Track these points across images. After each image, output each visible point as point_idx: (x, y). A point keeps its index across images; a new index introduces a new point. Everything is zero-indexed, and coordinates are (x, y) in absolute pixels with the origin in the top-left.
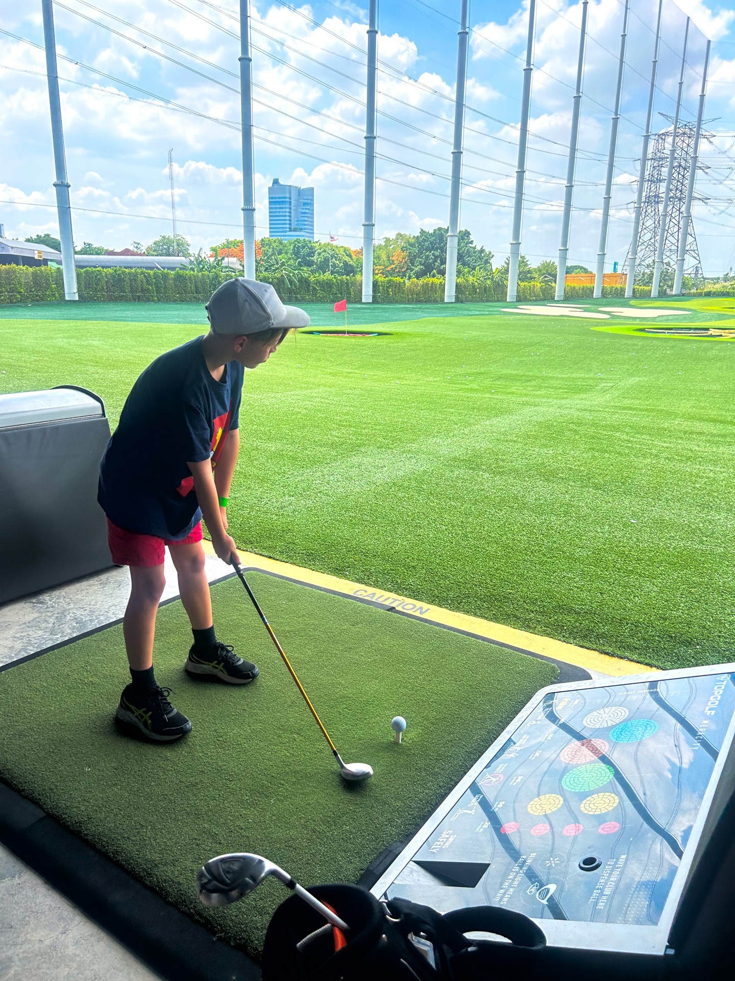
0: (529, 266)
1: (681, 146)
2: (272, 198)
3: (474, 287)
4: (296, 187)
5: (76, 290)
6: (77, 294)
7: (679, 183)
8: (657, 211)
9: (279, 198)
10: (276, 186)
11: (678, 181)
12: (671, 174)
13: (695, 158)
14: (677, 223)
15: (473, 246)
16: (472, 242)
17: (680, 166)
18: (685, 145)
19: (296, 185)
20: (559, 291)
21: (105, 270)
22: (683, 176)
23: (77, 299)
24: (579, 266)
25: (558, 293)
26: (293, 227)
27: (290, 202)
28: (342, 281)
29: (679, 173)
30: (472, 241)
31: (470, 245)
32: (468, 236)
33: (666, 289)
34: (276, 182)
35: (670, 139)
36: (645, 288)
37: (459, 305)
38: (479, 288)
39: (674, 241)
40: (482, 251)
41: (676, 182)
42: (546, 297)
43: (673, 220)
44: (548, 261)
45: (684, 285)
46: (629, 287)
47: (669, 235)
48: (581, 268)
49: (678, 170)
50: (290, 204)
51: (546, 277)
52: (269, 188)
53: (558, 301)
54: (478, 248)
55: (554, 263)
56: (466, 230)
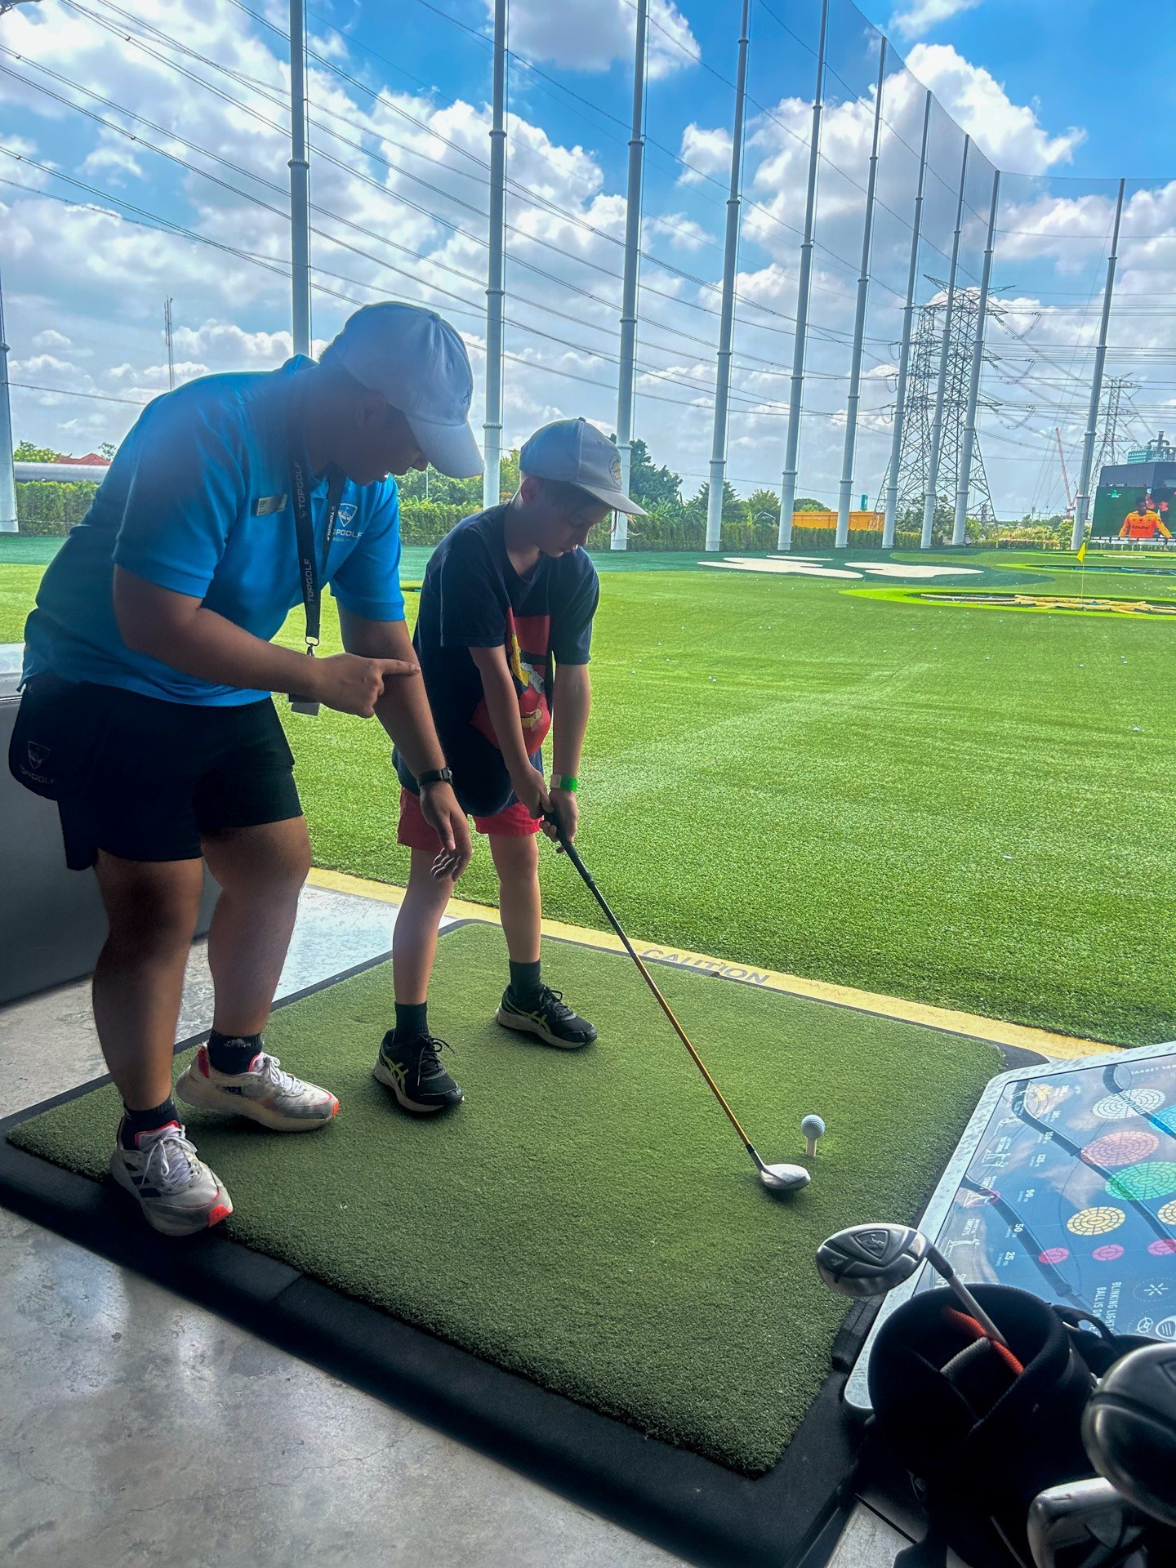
0: (737, 498)
1: (958, 326)
3: (654, 527)
5: (14, 517)
6: (16, 523)
7: (956, 381)
8: (925, 419)
11: (954, 377)
12: (944, 365)
13: (979, 344)
14: (954, 439)
15: (651, 464)
16: (648, 460)
17: (957, 354)
18: (963, 324)
20: (785, 535)
21: (63, 486)
22: (962, 369)
23: (17, 531)
24: (809, 500)
25: (783, 539)
28: (450, 513)
29: (956, 366)
30: (649, 458)
31: (647, 464)
32: (643, 450)
33: (942, 537)
35: (943, 316)
36: (912, 534)
37: (630, 555)
38: (663, 530)
39: (951, 466)
40: (664, 473)
41: (951, 377)
42: (763, 545)
43: (949, 434)
44: (765, 491)
45: (969, 531)
46: (889, 532)
47: (943, 456)
48: (814, 503)
49: (954, 361)
51: (762, 515)
53: (783, 552)
54: (659, 468)
55: (773, 494)
56: (639, 441)
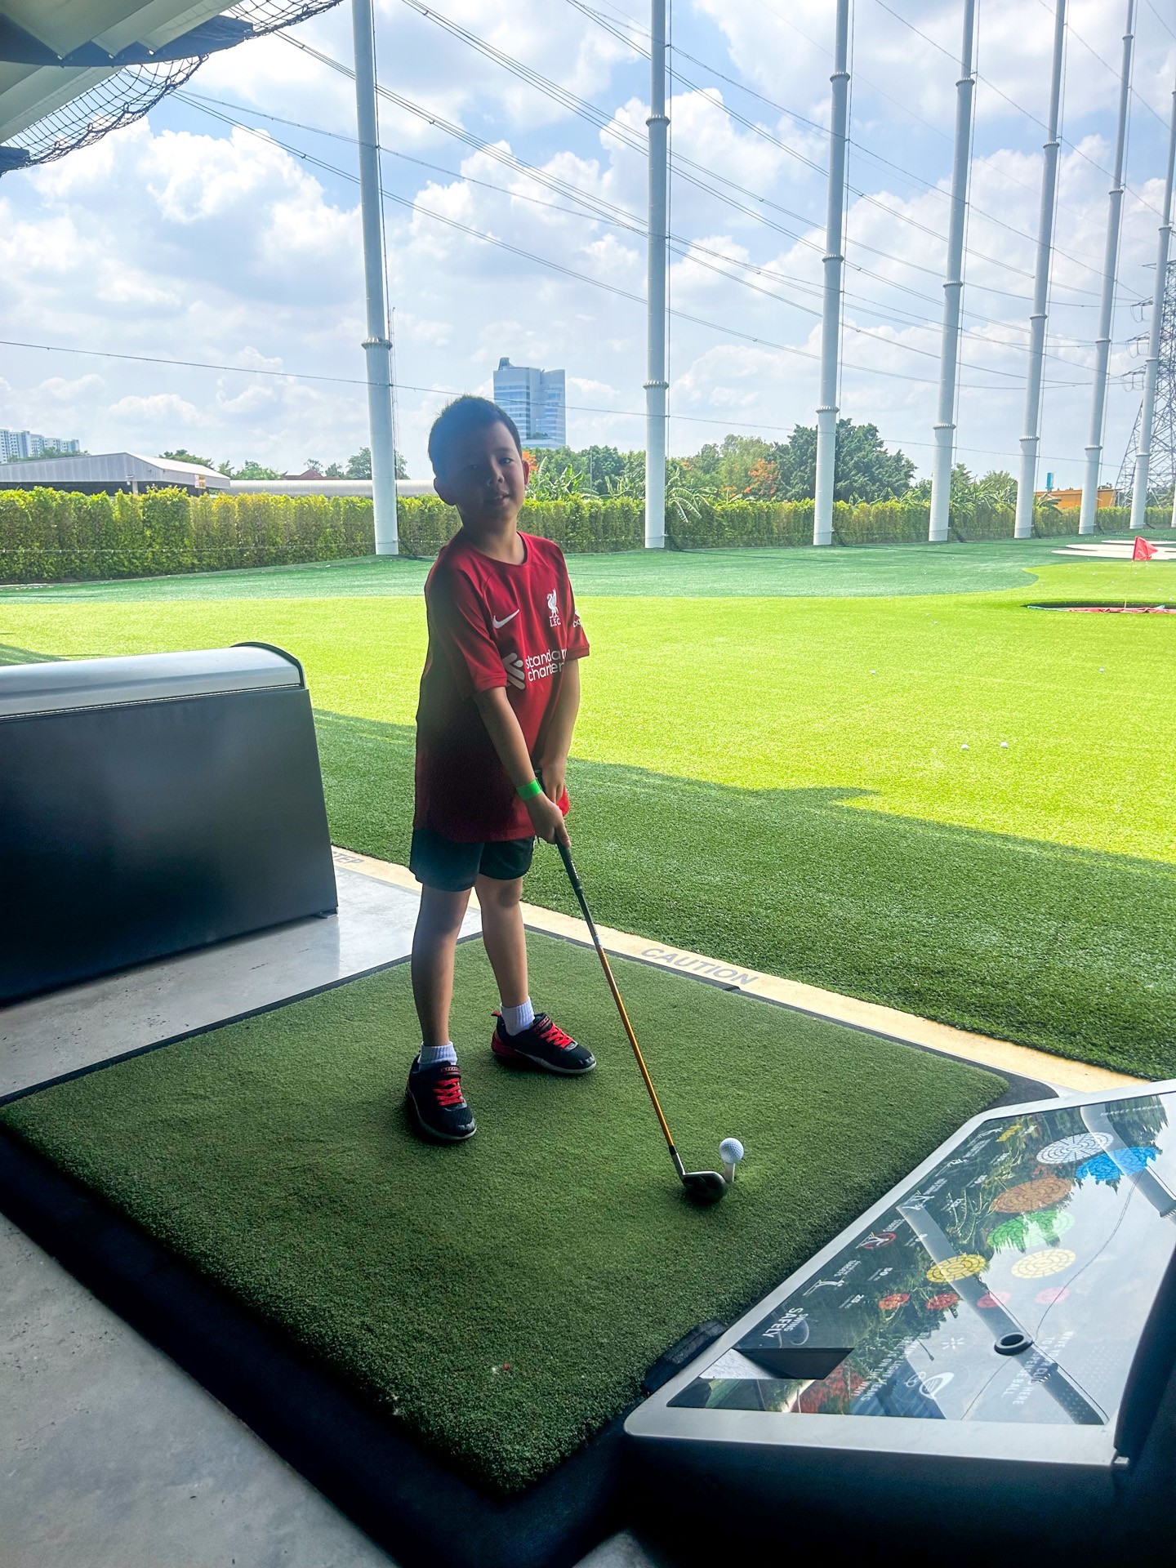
0: (973, 480)
2: (500, 388)
4: (538, 370)
5: (396, 538)
6: (397, 546)
9: (511, 388)
10: (504, 369)
16: (881, 444)
19: (536, 367)
26: (532, 432)
27: (528, 394)
31: (878, 449)
32: (874, 435)
34: (504, 363)
40: (899, 458)
46: (1137, 512)
50: (528, 397)
52: (495, 373)
54: (892, 453)
56: (870, 425)
